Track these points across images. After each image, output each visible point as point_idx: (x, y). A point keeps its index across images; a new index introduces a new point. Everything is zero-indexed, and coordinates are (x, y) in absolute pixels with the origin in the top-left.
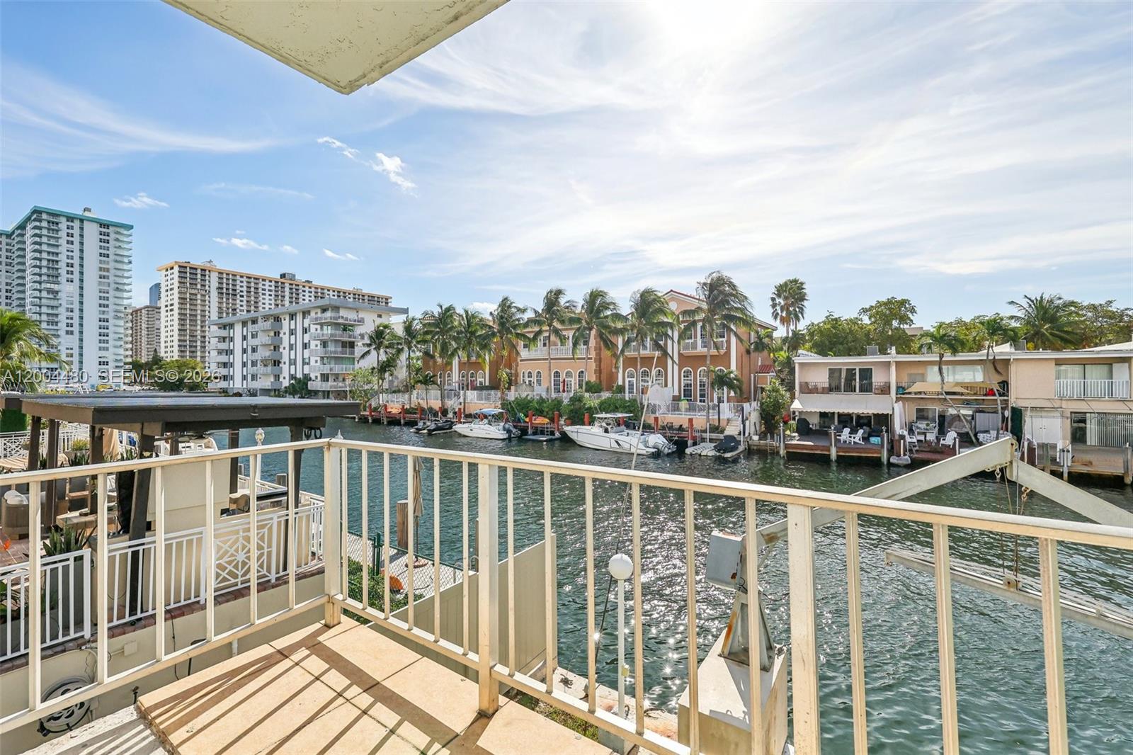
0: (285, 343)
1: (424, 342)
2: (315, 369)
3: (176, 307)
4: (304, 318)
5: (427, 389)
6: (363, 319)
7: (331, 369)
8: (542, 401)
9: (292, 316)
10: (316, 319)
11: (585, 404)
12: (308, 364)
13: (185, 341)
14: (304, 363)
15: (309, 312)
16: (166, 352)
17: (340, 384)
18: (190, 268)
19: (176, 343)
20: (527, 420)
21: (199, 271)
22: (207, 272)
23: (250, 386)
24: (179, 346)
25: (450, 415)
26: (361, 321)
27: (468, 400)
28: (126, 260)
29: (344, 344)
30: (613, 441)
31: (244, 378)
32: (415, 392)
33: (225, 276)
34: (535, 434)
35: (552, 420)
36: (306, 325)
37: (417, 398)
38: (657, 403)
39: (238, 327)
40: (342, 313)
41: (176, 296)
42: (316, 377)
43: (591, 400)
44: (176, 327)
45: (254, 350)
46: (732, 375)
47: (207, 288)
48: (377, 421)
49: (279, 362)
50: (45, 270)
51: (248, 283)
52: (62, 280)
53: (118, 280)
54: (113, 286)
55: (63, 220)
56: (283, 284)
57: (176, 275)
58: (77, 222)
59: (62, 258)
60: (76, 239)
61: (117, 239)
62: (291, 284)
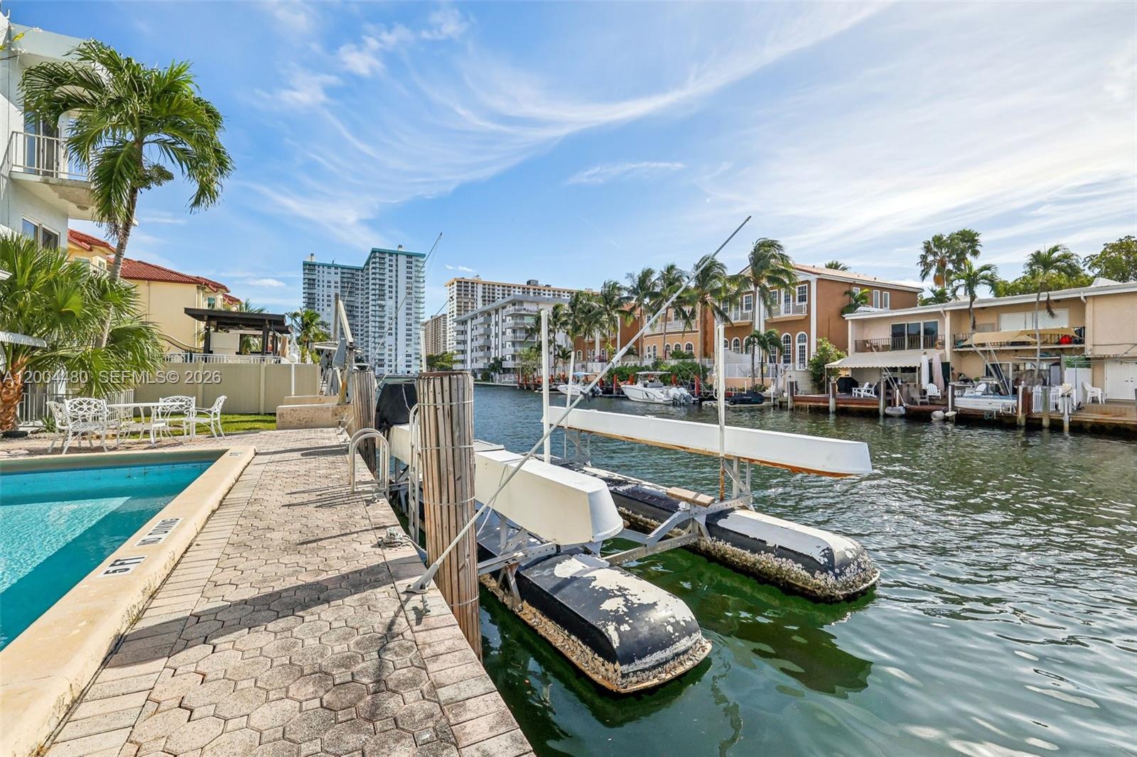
5: (565, 363)
7: (515, 351)
15: (506, 307)
18: (465, 282)
21: (471, 284)
22: (476, 284)
31: (472, 361)
36: (504, 317)
41: (455, 305)
45: (476, 339)
47: (475, 297)
50: (377, 292)
51: (503, 290)
52: (387, 297)
53: (418, 295)
54: (414, 300)
55: (387, 255)
56: (528, 289)
57: (456, 288)
58: (395, 256)
59: (387, 282)
60: (394, 268)
61: (417, 266)
62: (535, 289)
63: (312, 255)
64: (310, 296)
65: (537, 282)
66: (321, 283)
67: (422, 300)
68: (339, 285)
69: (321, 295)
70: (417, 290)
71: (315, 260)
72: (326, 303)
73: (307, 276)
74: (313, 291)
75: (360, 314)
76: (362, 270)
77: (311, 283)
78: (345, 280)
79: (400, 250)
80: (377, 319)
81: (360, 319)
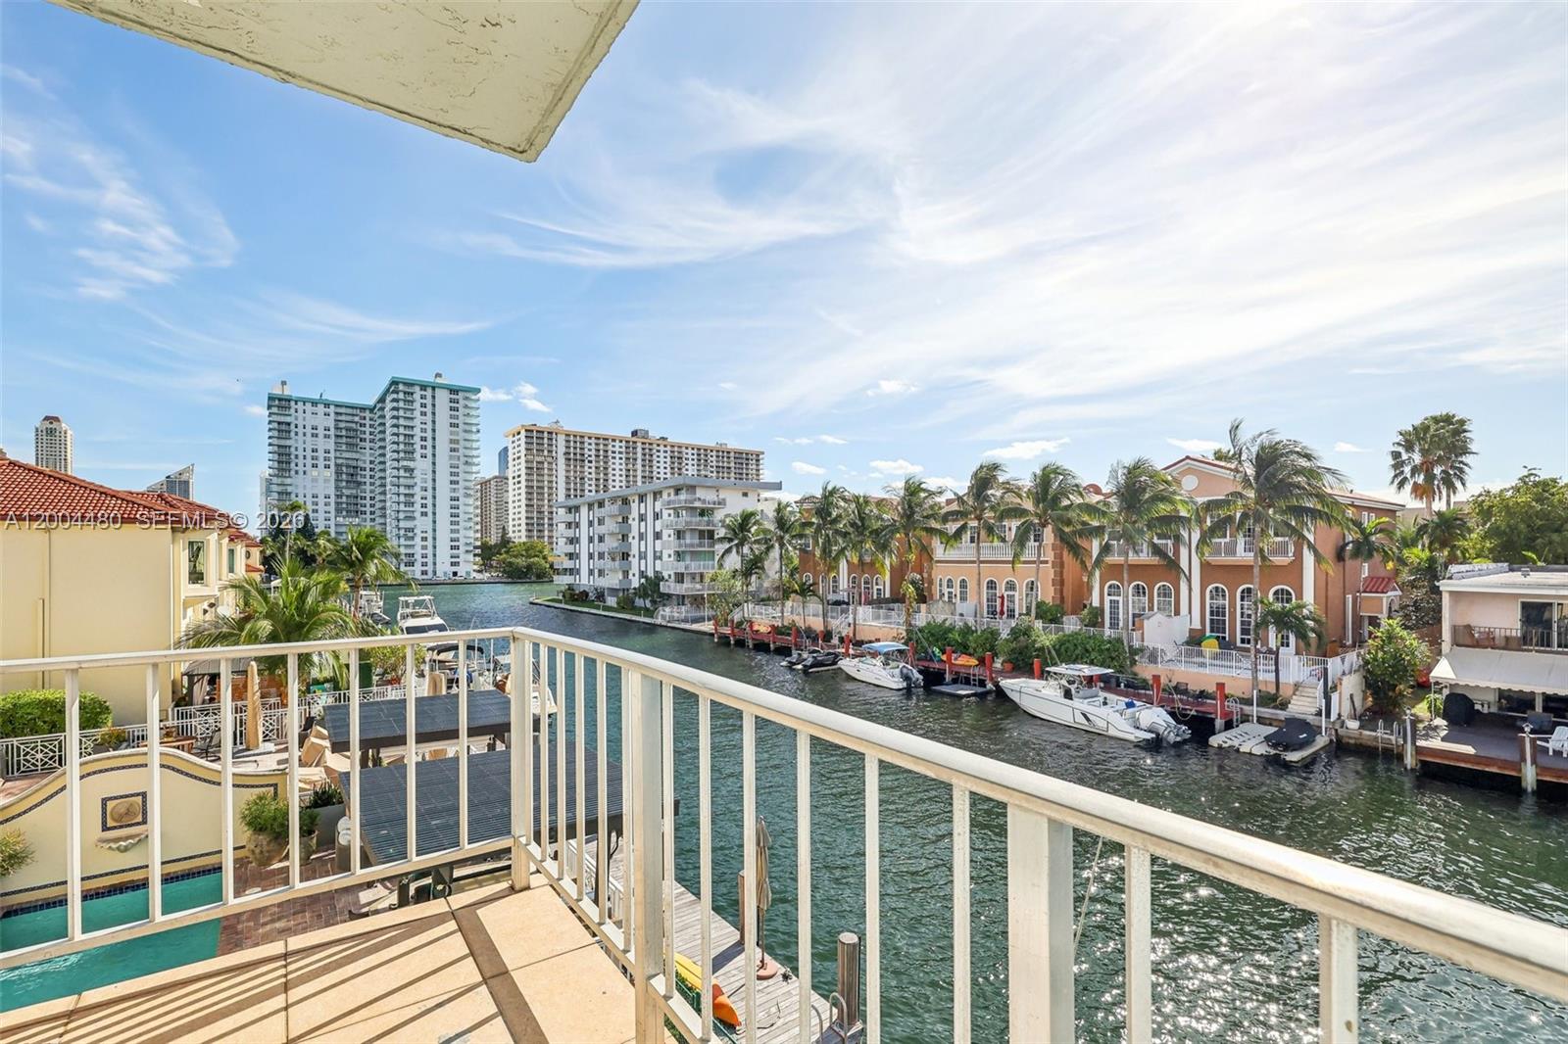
0: (635, 532)
1: (801, 536)
2: (668, 567)
3: (523, 478)
4: (655, 500)
5: (804, 603)
6: (724, 500)
7: (686, 568)
8: (967, 631)
9: (642, 498)
10: (669, 503)
11: (1035, 641)
12: (660, 558)
13: (533, 518)
14: (655, 558)
15: (660, 492)
16: (514, 532)
17: (698, 586)
18: (537, 431)
19: (523, 521)
20: (944, 658)
21: (546, 435)
22: (554, 435)
23: (597, 584)
24: (527, 524)
25: (835, 641)
26: (722, 503)
27: (860, 621)
28: (474, 429)
29: (701, 534)
30: (1078, 714)
31: (591, 572)
32: (789, 604)
33: (572, 438)
34: (955, 681)
35: (982, 661)
36: (657, 510)
37: (792, 613)
38: (1159, 646)
39: (584, 510)
40: (700, 493)
41: (523, 466)
42: (670, 576)
43: (1044, 636)
44: (524, 502)
45: (601, 539)
46: (1305, 612)
47: (554, 454)
48: (740, 643)
49: (628, 555)
50: (402, 447)
51: (597, 444)
52: (417, 455)
53: (468, 452)
54: (463, 459)
55: (417, 389)
56: (635, 442)
57: (523, 440)
58: (429, 390)
59: (417, 431)
60: (429, 409)
61: (466, 407)
62: (643, 443)
63: (284, 383)
64: (282, 450)
65: (647, 432)
66: (300, 430)
67: (475, 460)
68: (332, 432)
69: (301, 449)
70: (468, 444)
71: (288, 392)
72: (309, 462)
73: (275, 418)
74: (288, 443)
75: (368, 480)
76: (372, 410)
77: (282, 430)
78: (342, 425)
79: (439, 380)
80: (402, 490)
81: (368, 487)
